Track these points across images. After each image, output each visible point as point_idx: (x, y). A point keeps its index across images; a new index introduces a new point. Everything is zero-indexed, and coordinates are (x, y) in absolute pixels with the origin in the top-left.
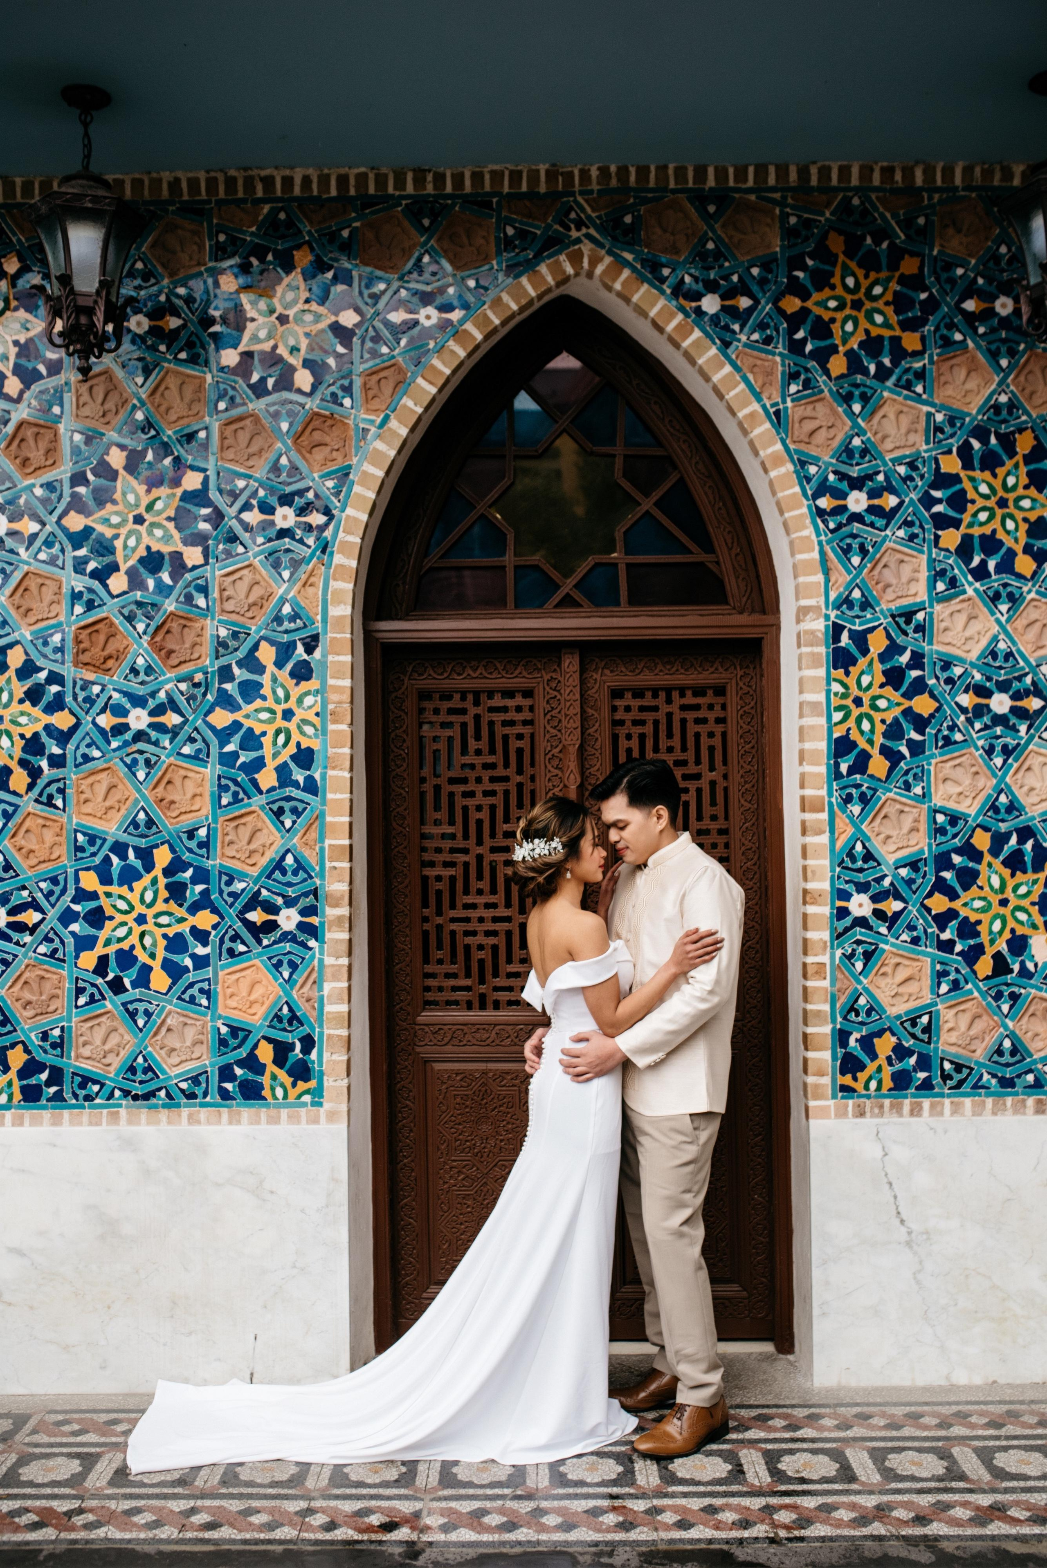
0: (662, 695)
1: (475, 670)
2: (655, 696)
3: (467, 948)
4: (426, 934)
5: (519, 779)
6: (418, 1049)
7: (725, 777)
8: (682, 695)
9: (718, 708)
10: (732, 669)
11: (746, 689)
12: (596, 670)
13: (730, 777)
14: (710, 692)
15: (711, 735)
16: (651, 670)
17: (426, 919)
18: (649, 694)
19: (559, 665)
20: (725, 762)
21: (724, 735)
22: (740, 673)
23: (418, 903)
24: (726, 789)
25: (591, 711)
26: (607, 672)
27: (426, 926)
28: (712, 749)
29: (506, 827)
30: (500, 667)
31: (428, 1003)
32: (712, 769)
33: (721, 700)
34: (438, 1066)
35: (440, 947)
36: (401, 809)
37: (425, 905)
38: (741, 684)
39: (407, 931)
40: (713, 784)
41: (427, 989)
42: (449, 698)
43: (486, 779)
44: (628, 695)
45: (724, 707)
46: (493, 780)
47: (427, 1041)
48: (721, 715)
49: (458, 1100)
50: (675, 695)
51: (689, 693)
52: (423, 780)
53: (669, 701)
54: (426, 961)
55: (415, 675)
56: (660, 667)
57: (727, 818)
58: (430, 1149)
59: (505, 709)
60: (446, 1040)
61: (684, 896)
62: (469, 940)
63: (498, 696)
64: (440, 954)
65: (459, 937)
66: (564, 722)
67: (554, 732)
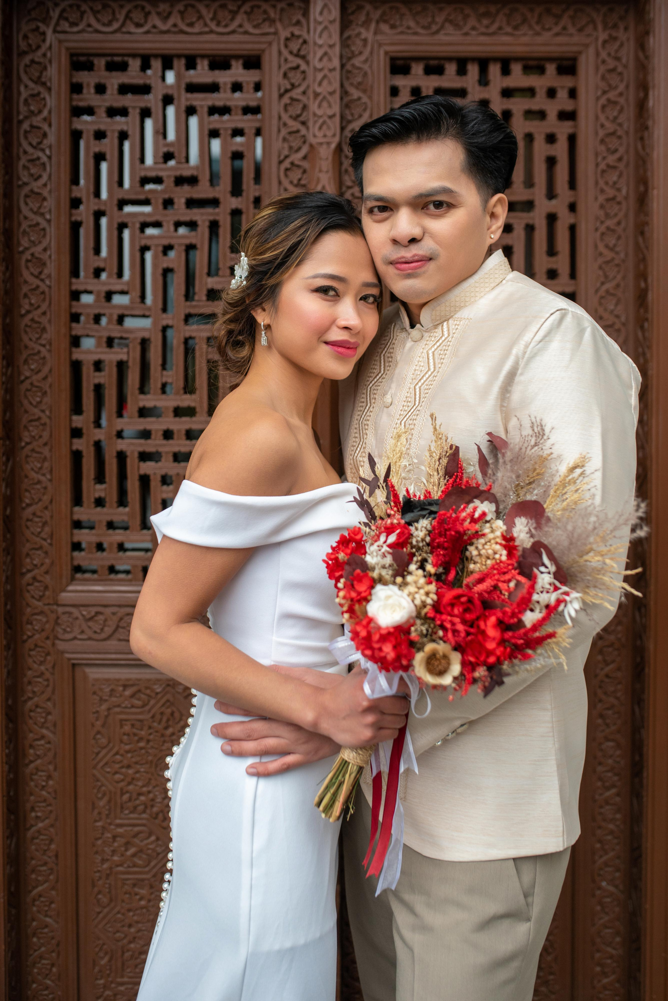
0: (473, 70)
1: (165, 18)
2: (462, 71)
3: (145, 480)
4: (77, 456)
5: (235, 203)
6: (61, 645)
7: (572, 207)
8: (506, 71)
9: (562, 94)
10: (589, 29)
11: (611, 64)
12: (366, 24)
13: (581, 207)
14: (551, 68)
15: (551, 139)
16: (457, 26)
17: (76, 433)
18: (451, 68)
19: (306, 13)
20: (572, 184)
21: (572, 139)
22: (603, 36)
23: (65, 404)
24: (573, 229)
25: (355, 93)
26: (385, 27)
27: (78, 444)
28: (551, 162)
29: (212, 282)
30: (208, 15)
31: (78, 569)
32: (551, 195)
33: (567, 82)
34: (94, 673)
35: (100, 478)
36: (37, 250)
37: (77, 409)
38: (604, 55)
39: (46, 451)
40: (552, 218)
41: (77, 546)
42: (123, 67)
43: (180, 202)
44: (418, 69)
45: (573, 93)
46: (191, 203)
47: (77, 631)
48: (568, 106)
49: (127, 728)
50: (494, 70)
51: (516, 68)
52: (76, 203)
53: (484, 81)
54: (77, 500)
55: (65, 26)
56: (472, 22)
57: (573, 275)
58: (81, 805)
59: (214, 88)
60: (108, 630)
61: (512, 376)
62: (148, 467)
63: (203, 65)
64: (100, 490)
65: (132, 463)
66: (314, 107)
67: (294, 125)
